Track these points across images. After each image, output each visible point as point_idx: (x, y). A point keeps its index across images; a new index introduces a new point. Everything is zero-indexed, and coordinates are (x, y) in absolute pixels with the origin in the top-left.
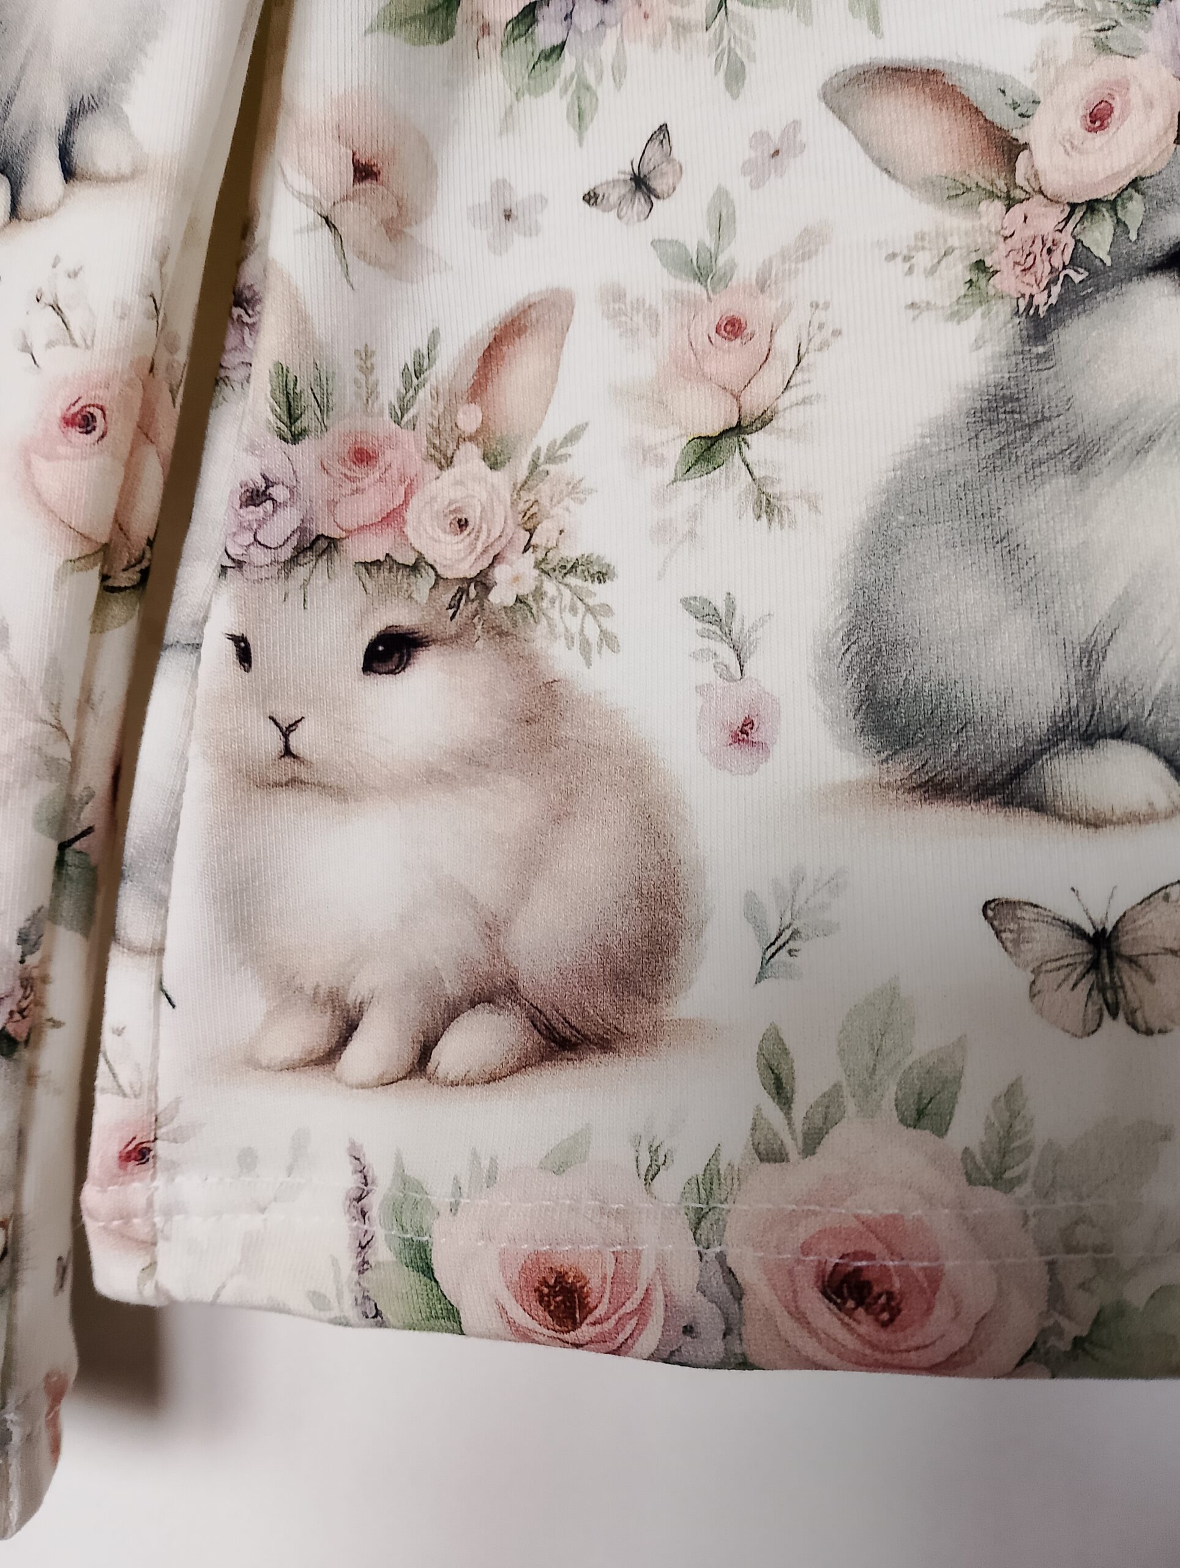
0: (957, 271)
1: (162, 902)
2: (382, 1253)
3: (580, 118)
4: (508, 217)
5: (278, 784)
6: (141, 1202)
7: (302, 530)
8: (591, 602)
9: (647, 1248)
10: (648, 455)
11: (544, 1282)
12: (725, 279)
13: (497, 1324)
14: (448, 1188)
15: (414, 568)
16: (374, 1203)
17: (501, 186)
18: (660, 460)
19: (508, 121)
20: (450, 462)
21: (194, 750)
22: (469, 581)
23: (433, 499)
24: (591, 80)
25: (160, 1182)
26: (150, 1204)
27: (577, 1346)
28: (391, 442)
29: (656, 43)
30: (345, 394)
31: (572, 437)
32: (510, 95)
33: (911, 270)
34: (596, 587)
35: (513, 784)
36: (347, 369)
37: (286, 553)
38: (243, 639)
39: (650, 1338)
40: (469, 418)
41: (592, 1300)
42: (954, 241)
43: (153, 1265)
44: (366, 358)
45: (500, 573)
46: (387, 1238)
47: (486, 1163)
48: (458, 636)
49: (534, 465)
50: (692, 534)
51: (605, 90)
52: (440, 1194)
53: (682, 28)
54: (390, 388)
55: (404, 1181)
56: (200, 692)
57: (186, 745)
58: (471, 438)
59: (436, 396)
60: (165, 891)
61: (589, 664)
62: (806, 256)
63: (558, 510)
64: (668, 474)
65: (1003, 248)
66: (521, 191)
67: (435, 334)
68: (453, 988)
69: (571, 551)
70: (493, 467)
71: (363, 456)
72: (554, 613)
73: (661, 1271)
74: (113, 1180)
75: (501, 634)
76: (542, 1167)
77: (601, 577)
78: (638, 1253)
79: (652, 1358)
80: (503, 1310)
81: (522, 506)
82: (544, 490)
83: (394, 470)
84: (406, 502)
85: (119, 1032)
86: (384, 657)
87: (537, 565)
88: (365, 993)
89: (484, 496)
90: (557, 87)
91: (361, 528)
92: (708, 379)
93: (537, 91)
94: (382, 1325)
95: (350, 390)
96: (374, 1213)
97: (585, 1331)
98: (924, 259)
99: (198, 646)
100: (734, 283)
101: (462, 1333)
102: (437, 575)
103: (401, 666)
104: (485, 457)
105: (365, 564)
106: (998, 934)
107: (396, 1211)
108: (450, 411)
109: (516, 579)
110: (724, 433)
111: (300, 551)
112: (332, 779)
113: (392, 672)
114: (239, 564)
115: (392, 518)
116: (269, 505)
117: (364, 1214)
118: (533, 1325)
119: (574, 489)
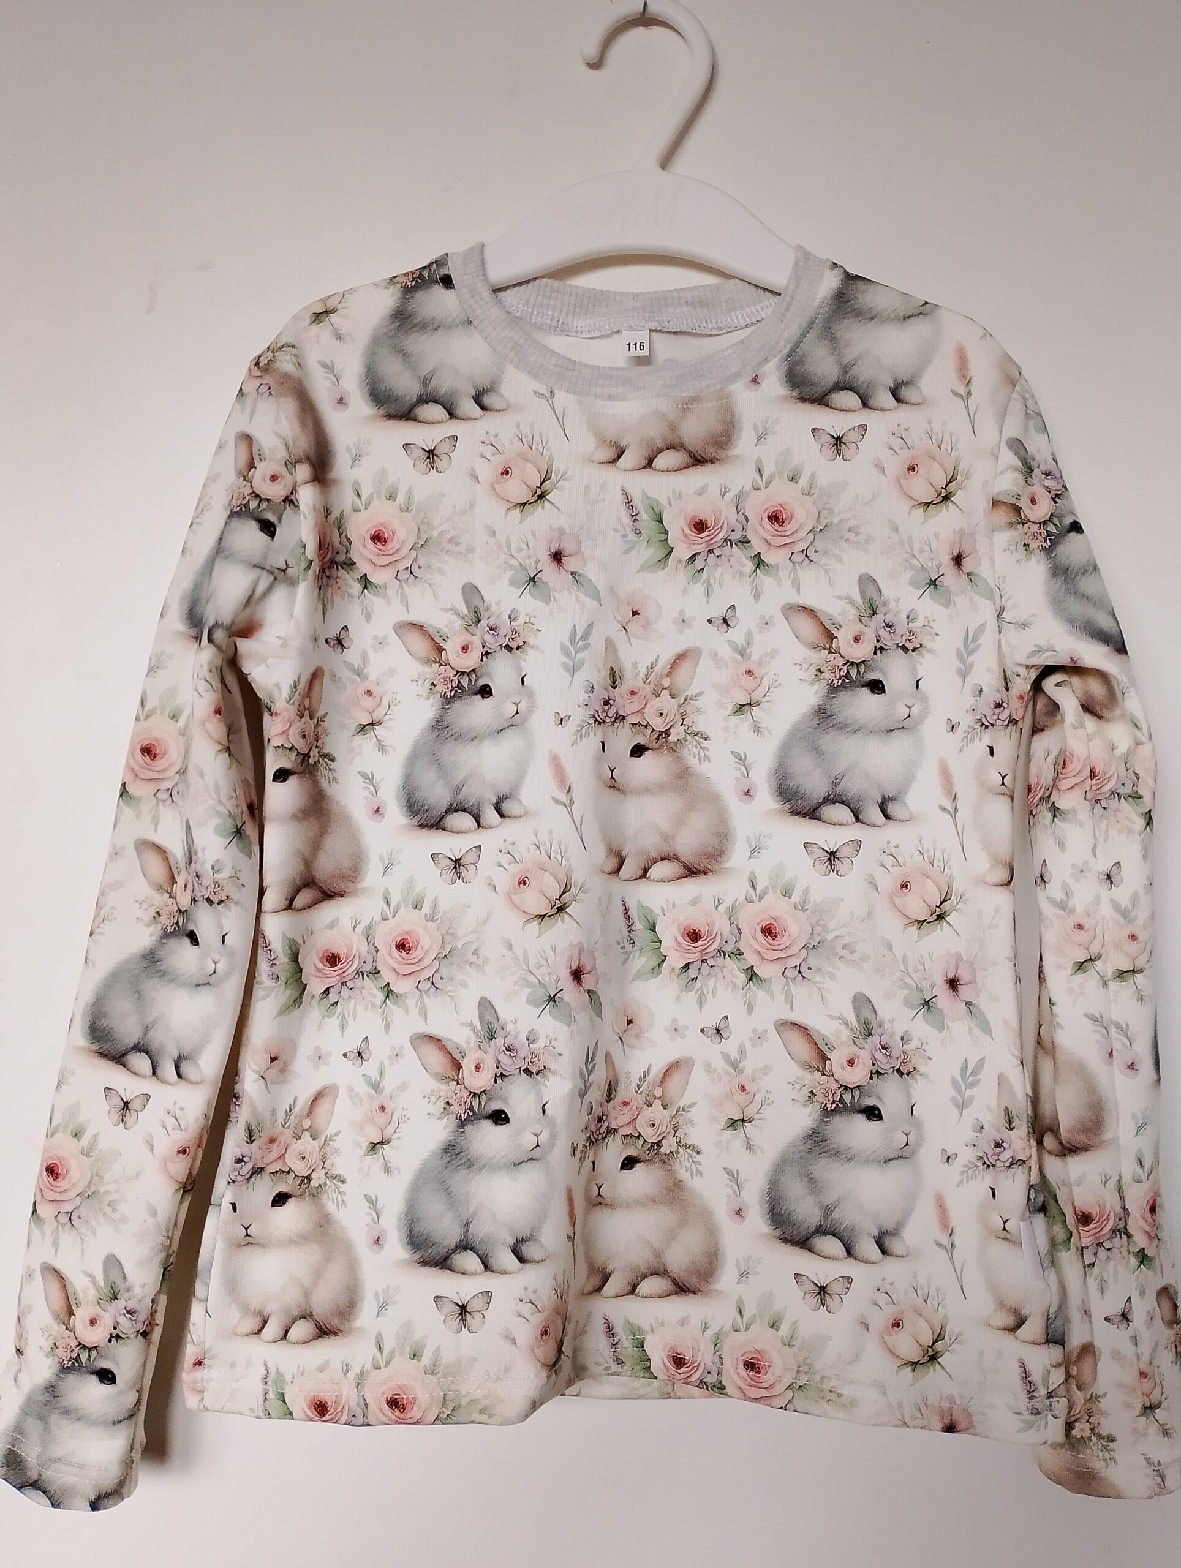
0: (441, 1104)
1: (208, 1285)
2: (271, 1396)
3: (343, 1027)
4: (320, 1058)
5: (244, 1245)
6: (200, 1378)
7: (253, 1168)
8: (340, 1190)
9: (345, 1393)
10: (358, 1145)
11: (316, 1404)
12: (381, 1092)
13: (303, 1416)
14: (291, 1376)
15: (288, 1172)
16: (269, 1380)
17: (317, 1048)
18: (361, 1147)
19: (320, 1026)
20: (300, 1139)
21: (218, 1237)
22: (305, 1177)
23: (295, 1150)
24: (347, 1017)
25: (205, 1371)
26: (202, 1379)
27: (325, 1421)
28: (282, 1133)
29: (366, 1009)
30: (267, 1125)
31: (337, 1134)
32: (321, 1018)
33: (429, 1102)
34: (342, 1185)
35: (316, 1247)
36: (267, 1116)
37: (249, 1175)
38: (234, 1204)
39: (343, 1419)
40: (306, 1124)
41: (329, 1409)
42: (442, 1094)
43: (203, 1399)
44: (274, 1112)
45: (314, 1175)
46: (273, 1391)
47: (301, 1369)
48: (301, 1195)
49: (326, 1141)
50: (368, 1174)
51: (350, 1019)
52: (288, 1378)
53: (373, 1005)
54: (281, 1117)
55: (278, 1373)
56: (221, 1219)
57: (216, 1236)
58: (307, 1130)
59: (296, 1117)
60: (208, 1281)
61: (338, 1210)
62: (403, 1091)
63: (331, 1157)
64: (363, 1152)
65: (455, 1097)
66: (324, 1050)
67: (296, 1097)
68: (295, 1313)
69: (335, 1173)
70: (314, 1139)
71: (272, 1141)
72: (330, 1192)
73: (348, 1400)
74: (191, 1371)
75: (314, 1196)
76: (317, 1370)
77: (343, 1182)
78: (342, 1395)
79: (345, 1424)
80: (305, 1412)
81: (322, 1154)
82: (328, 1149)
83: (282, 1143)
84: (286, 1152)
85: (194, 1325)
86: (278, 1202)
87: (326, 1174)
88: (270, 1312)
89: (311, 1150)
90: (336, 1015)
91: (272, 1162)
92: (375, 1124)
93: (329, 1017)
94: (270, 1418)
95: (269, 1122)
96: (269, 1383)
97: (327, 1417)
98: (433, 1099)
99: (220, 1205)
100: (384, 1094)
101: (293, 1419)
102: (296, 1175)
103: (284, 1204)
104: (311, 1136)
105: (272, 1173)
106: (437, 1305)
107: (275, 1382)
108: (300, 1122)
109: (319, 1178)
110: (378, 1143)
111: (252, 1174)
112: (261, 1241)
113: (281, 1206)
114: (234, 1181)
115: (282, 1157)
116: (243, 1163)
117: (266, 1383)
118: (313, 1416)
119: (337, 1151)
